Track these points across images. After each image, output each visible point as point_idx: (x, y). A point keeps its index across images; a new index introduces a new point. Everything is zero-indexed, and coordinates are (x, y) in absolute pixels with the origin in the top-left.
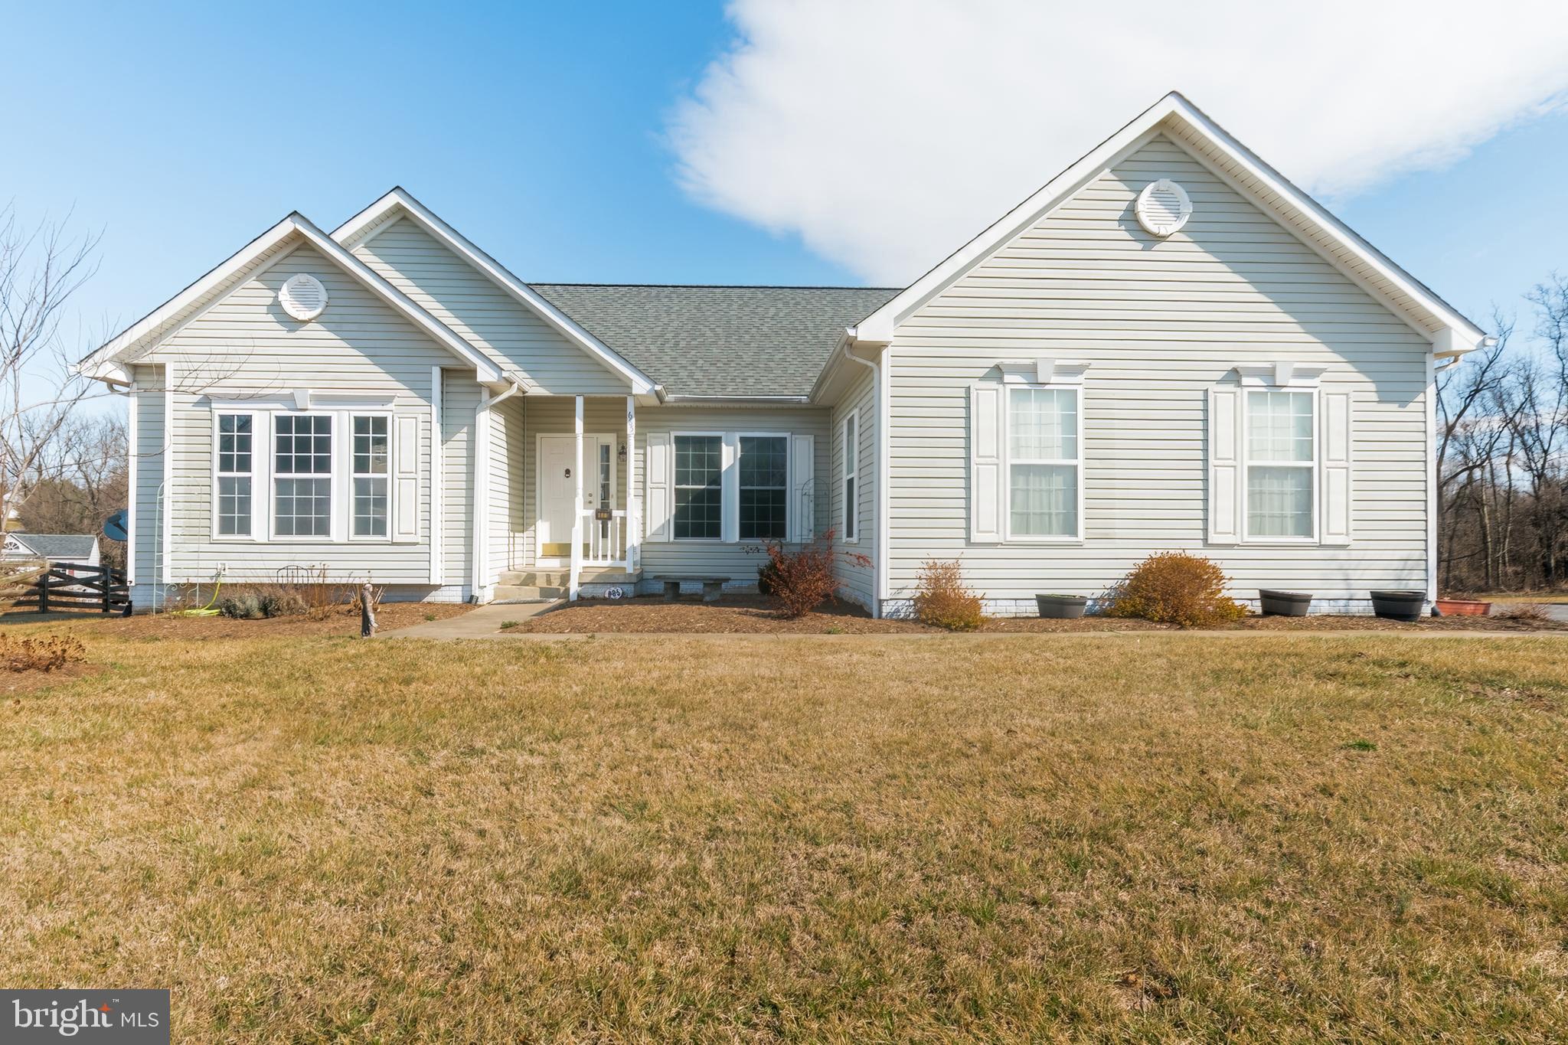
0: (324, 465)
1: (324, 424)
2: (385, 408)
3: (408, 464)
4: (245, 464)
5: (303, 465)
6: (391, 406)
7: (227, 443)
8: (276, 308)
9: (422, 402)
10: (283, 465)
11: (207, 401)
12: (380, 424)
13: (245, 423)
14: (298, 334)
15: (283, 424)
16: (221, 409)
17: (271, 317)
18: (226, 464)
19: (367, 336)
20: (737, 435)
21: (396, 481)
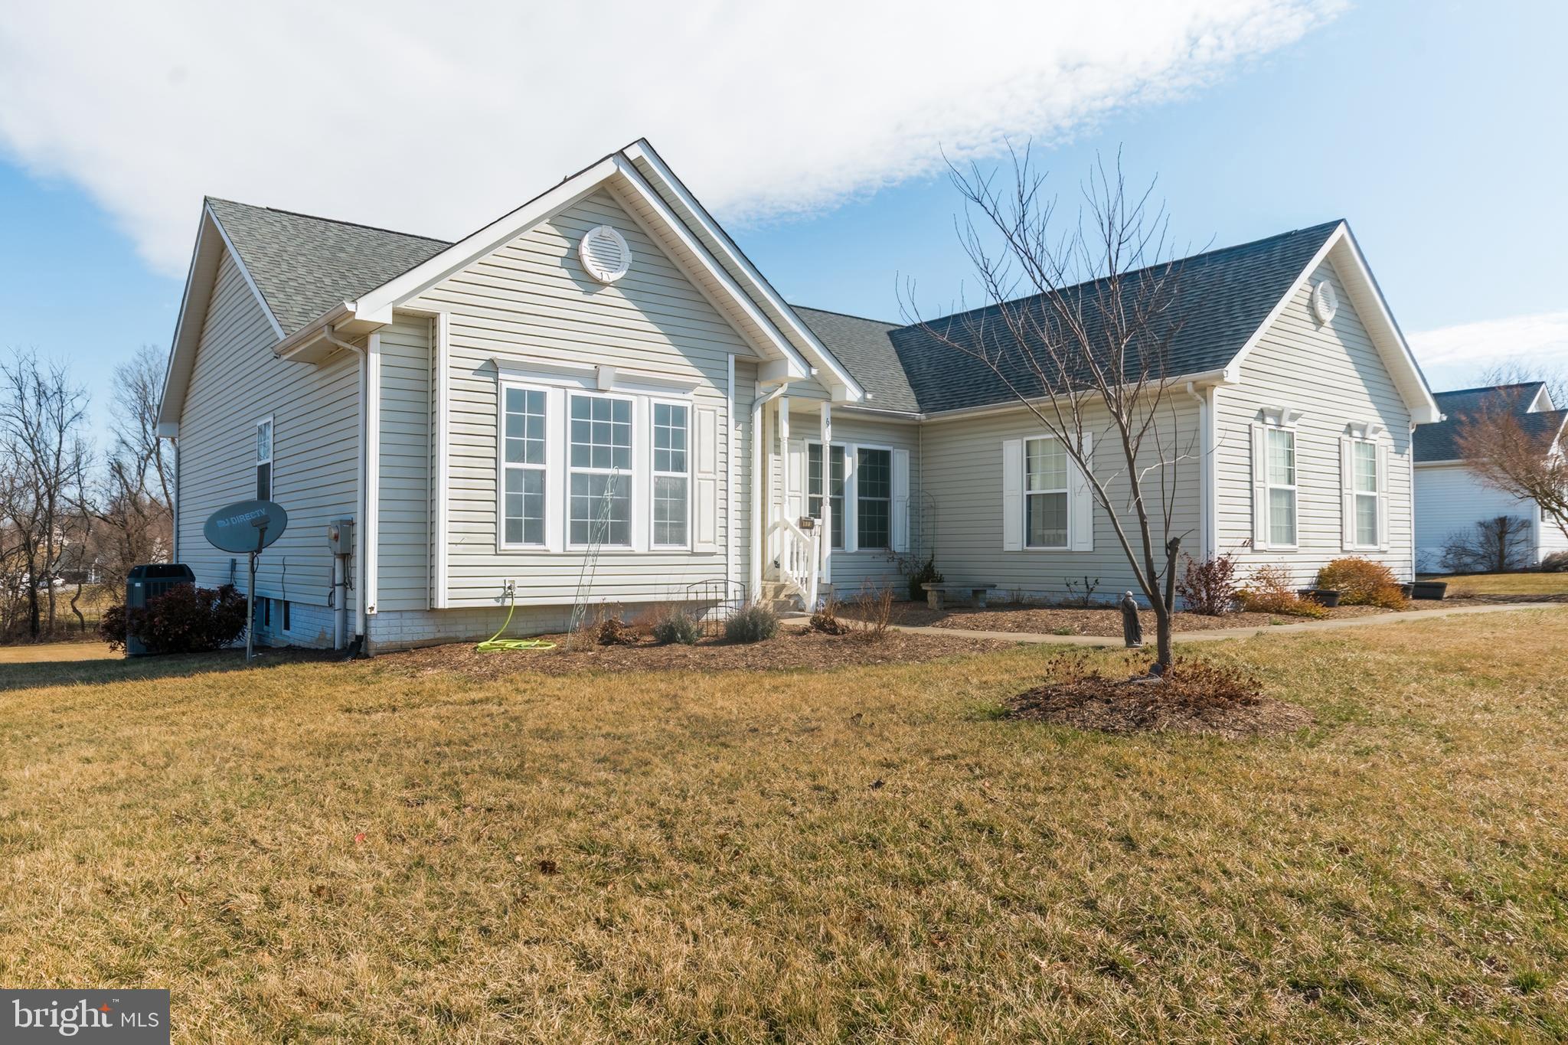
0: (623, 459)
1: (623, 410)
2: (686, 396)
3: (707, 464)
4: (537, 453)
5: (602, 459)
6: (690, 395)
7: (514, 426)
8: (573, 261)
9: (718, 393)
10: (580, 456)
11: (492, 368)
12: (680, 415)
13: (538, 401)
14: (595, 298)
15: (580, 407)
16: (510, 382)
17: (565, 273)
18: (514, 453)
19: (670, 310)
20: (855, 447)
21: (696, 482)
